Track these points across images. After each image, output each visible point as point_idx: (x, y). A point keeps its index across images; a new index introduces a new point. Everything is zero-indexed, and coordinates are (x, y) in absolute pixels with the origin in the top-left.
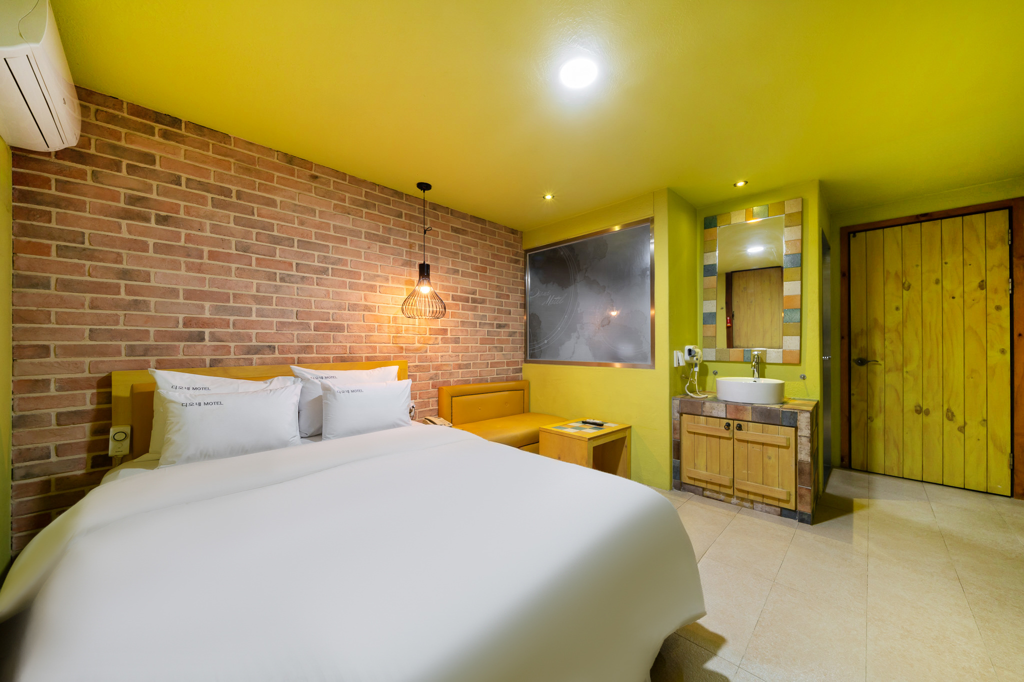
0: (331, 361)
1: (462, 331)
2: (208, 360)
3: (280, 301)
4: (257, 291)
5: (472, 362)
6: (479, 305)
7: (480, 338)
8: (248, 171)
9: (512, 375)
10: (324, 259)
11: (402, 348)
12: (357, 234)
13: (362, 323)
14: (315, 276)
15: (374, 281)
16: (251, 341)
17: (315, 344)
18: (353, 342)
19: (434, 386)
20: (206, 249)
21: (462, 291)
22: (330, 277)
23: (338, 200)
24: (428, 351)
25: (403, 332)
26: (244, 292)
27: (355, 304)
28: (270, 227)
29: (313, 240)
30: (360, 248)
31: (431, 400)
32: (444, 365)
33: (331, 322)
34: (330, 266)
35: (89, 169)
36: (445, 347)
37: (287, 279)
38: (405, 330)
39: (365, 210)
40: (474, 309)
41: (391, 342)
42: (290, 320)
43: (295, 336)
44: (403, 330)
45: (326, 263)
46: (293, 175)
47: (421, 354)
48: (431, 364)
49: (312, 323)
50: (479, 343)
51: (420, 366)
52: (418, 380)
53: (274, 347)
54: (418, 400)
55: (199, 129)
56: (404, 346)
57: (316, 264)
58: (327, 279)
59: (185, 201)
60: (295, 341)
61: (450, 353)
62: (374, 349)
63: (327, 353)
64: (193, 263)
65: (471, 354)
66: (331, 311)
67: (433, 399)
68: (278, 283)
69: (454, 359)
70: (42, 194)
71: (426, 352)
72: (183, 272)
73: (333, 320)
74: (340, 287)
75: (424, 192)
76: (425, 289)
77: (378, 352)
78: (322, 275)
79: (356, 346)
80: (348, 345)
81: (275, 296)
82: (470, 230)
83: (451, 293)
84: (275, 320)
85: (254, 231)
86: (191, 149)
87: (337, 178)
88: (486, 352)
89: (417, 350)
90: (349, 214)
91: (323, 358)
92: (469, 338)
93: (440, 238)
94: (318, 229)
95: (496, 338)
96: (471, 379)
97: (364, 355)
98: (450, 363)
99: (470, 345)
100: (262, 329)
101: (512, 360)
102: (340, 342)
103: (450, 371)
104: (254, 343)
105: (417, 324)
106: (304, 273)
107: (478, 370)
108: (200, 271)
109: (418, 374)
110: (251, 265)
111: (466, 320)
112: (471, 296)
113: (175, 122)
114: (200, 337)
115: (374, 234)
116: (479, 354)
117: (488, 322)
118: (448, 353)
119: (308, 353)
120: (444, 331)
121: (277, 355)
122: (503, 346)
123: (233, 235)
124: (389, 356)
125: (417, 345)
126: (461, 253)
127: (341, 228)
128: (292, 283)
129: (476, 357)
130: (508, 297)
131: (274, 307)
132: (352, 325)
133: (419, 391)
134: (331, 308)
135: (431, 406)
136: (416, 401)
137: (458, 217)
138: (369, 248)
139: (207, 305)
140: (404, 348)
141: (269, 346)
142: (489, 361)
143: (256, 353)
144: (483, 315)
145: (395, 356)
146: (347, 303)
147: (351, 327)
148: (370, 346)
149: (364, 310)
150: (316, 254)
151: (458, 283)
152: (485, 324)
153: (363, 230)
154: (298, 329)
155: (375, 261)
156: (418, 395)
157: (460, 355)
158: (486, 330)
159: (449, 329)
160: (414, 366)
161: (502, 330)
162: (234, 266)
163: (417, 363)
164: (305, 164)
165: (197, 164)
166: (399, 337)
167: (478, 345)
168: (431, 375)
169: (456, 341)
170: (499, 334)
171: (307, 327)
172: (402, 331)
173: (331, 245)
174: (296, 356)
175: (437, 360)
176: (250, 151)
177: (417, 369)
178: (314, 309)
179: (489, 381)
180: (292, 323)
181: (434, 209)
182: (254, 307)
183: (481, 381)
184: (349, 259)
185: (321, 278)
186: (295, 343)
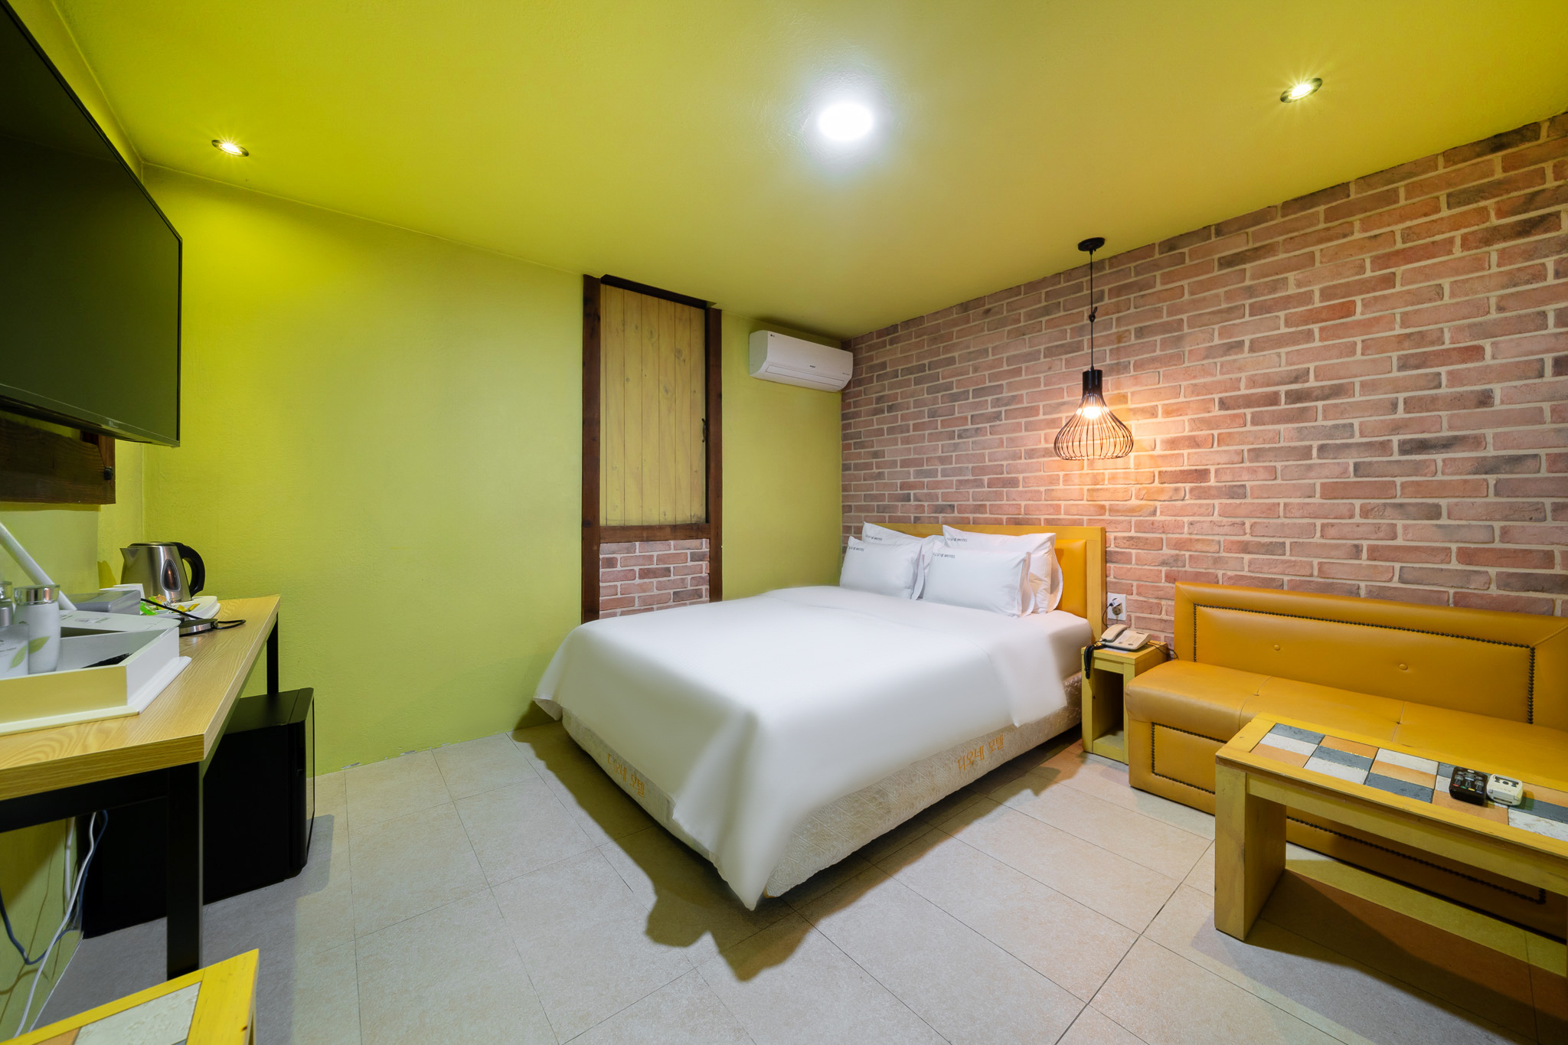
0: (1005, 523)
1: (1253, 471)
2: (912, 516)
3: (959, 459)
4: (942, 453)
5: (1288, 542)
6: (1320, 404)
7: (1323, 485)
8: (934, 341)
9: (1494, 591)
10: (997, 403)
11: (1103, 507)
12: (1032, 356)
13: (1042, 473)
14: (988, 425)
15: (1058, 413)
16: (938, 501)
17: (988, 503)
18: (1029, 500)
19: (1171, 578)
20: (911, 423)
21: (1253, 382)
22: (1004, 422)
23: (1011, 325)
24: (1158, 513)
25: (1106, 482)
26: (932, 455)
27: (1032, 450)
28: (949, 386)
29: (988, 384)
30: (1037, 373)
31: (1163, 602)
32: (1198, 540)
33: (1005, 475)
34: (1003, 409)
35: (862, 388)
36: (1200, 506)
37: (964, 436)
38: (1109, 479)
39: (1044, 319)
40: (1301, 416)
41: (1085, 499)
42: (966, 478)
43: (971, 494)
44: (1106, 478)
45: (999, 407)
46: (968, 322)
47: (1141, 518)
48: (1164, 536)
49: (986, 478)
50: (1318, 495)
51: (1139, 538)
52: (1133, 562)
53: (954, 506)
54: (1135, 597)
55: (907, 324)
56: (1107, 504)
57: (990, 410)
58: (1000, 425)
59: (900, 388)
60: (971, 499)
61: (1216, 518)
62: (1057, 509)
63: (1000, 512)
64: (904, 437)
65: (1288, 521)
66: (1005, 463)
67: (1170, 602)
68: (957, 441)
69: (1226, 529)
70: (848, 413)
71: (1154, 513)
72: (899, 446)
73: (1007, 473)
74: (1014, 431)
75: (1091, 253)
76: (1092, 412)
77: (1062, 512)
78: (995, 421)
79: (1032, 505)
80: (1023, 503)
81: (954, 454)
82: (1281, 239)
83: (1216, 397)
84: (955, 478)
85: (940, 395)
86: (904, 343)
87: (1010, 297)
88: (1351, 516)
89: (1132, 511)
90: (1024, 335)
91: (996, 519)
92: (1280, 485)
93: (1187, 296)
94: (990, 370)
95: (1399, 480)
96: (1286, 578)
97: (1043, 517)
98: (1216, 538)
99: (1282, 501)
100: (946, 488)
101: (1497, 545)
102: (1014, 500)
103: (1217, 555)
104: (940, 502)
105: (1132, 465)
106: (978, 424)
107: (1316, 562)
108: (908, 443)
109: (1134, 552)
110: (937, 429)
111: (1267, 446)
112: (1283, 389)
113: (894, 328)
114: (907, 498)
115: (1057, 346)
116: (1319, 522)
117: (1357, 439)
118: (1209, 519)
119: (982, 513)
120: (1201, 475)
121: (956, 514)
122: (1443, 502)
123: (925, 405)
124: (1079, 519)
125: (1134, 502)
126: (1248, 302)
127: (1014, 356)
128: (968, 438)
129: (1310, 530)
130: (1477, 352)
131: (954, 465)
132: (1027, 477)
133: (1138, 582)
134: (1006, 459)
135: (1163, 612)
136: (1129, 597)
137: (1240, 229)
138: (1050, 368)
139: (912, 470)
140: (1107, 507)
141: (950, 505)
142: (1365, 544)
143: (940, 512)
144: (1336, 427)
145: (1089, 519)
146: (1023, 449)
147: (1026, 480)
148: (1051, 505)
149: (1044, 456)
150: (989, 398)
151: (1240, 369)
152: (1347, 446)
153: (1042, 348)
154: (972, 487)
155: (1059, 384)
156: (1134, 588)
157: (1248, 523)
158: (1351, 462)
159: (1212, 469)
160: (1124, 538)
161: (1439, 457)
162: (927, 432)
163: (1133, 534)
164: (978, 302)
165: (906, 354)
166: (1098, 490)
167: (1317, 500)
168: (1164, 557)
169: (1237, 492)
170: (1417, 468)
171: (980, 484)
172: (1104, 480)
173: (1004, 382)
174: (971, 516)
175: (1178, 531)
176: (937, 320)
177: (1131, 542)
178: (987, 463)
179: (1363, 592)
180: (968, 481)
181: (1172, 248)
182: (940, 468)
183: (1326, 589)
184: (1024, 392)
185: (994, 426)
186: (971, 502)
